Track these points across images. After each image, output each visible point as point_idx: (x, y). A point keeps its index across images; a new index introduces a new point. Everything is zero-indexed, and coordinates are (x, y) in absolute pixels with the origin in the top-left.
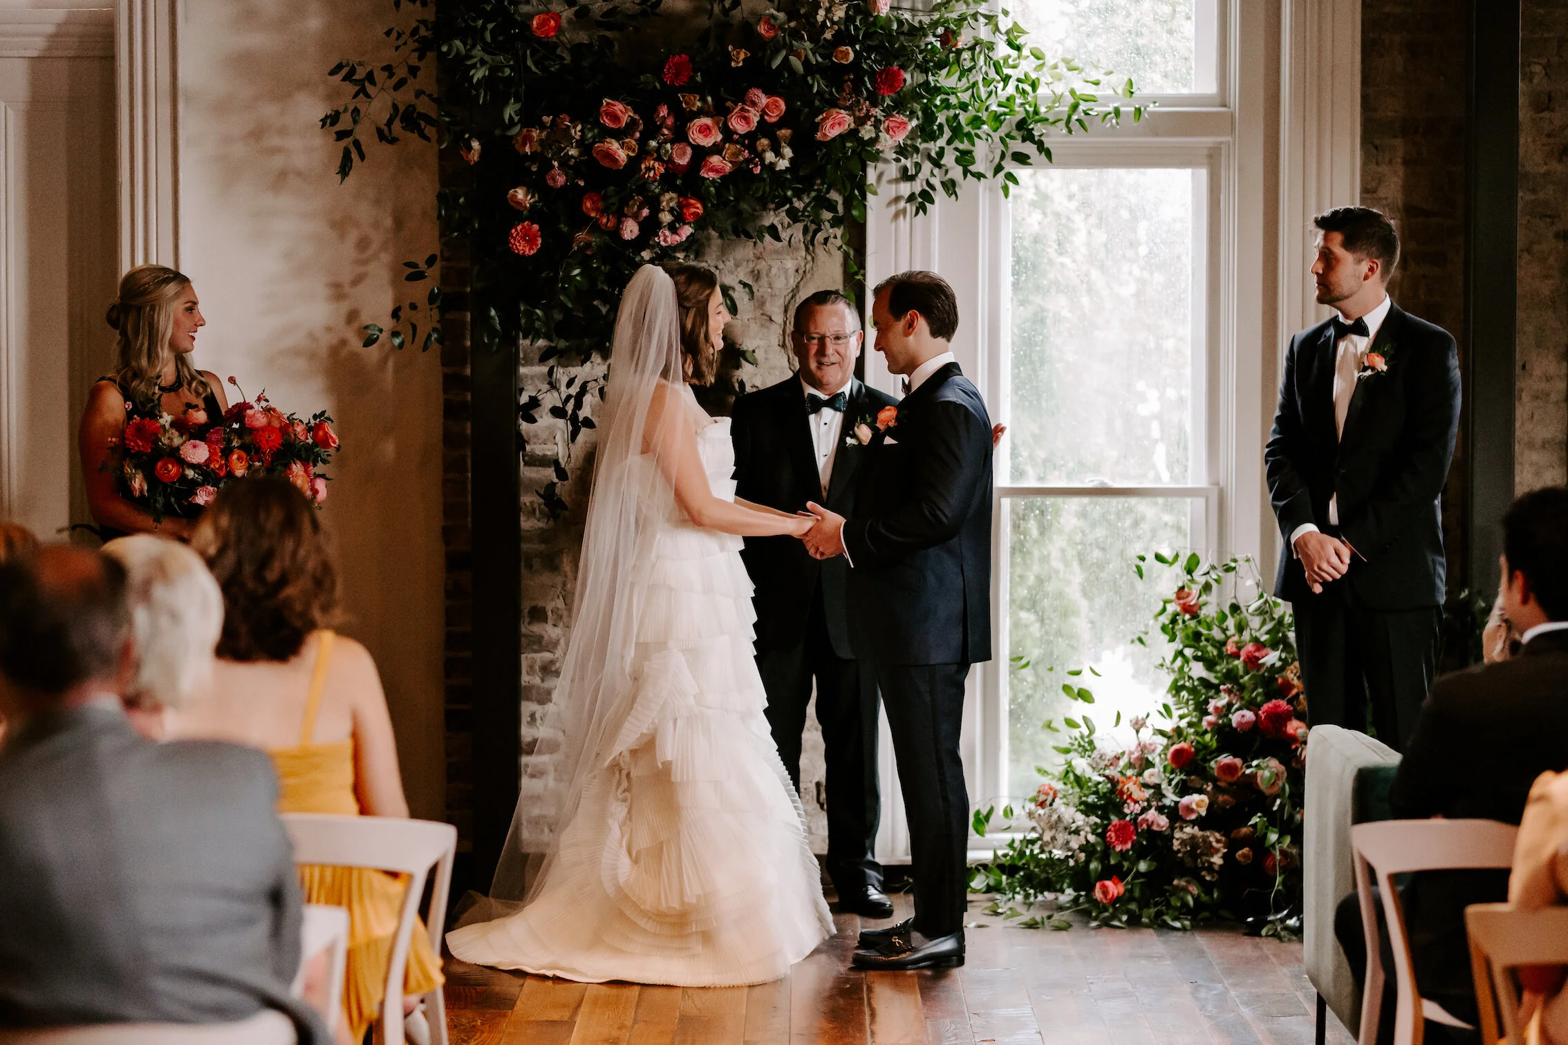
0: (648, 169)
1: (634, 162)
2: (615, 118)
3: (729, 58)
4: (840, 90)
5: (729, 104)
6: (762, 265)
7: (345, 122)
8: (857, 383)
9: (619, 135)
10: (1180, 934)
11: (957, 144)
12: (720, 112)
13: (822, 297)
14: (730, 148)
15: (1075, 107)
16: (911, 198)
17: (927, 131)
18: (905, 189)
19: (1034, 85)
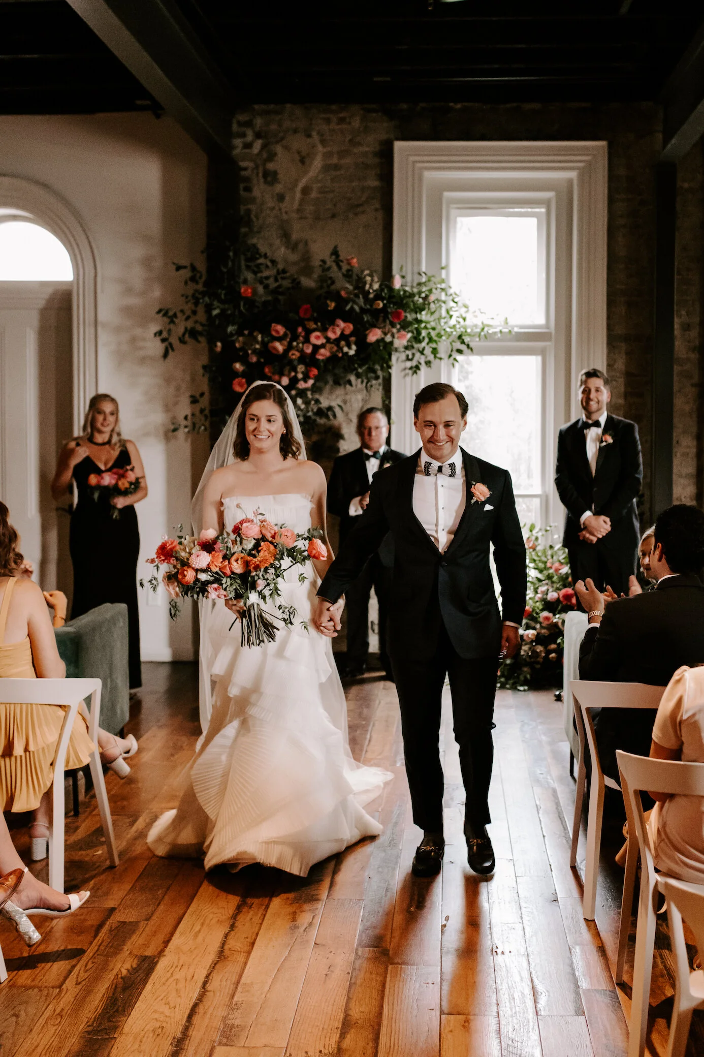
0: (293, 354)
1: (286, 351)
2: (277, 332)
3: (328, 306)
4: (377, 320)
5: (327, 326)
6: (348, 397)
7: (165, 335)
8: (387, 448)
9: (280, 339)
10: (523, 692)
11: (430, 345)
12: (324, 330)
13: (371, 410)
14: (328, 346)
15: (483, 329)
16: (411, 368)
17: (417, 339)
18: (409, 364)
19: (464, 319)
